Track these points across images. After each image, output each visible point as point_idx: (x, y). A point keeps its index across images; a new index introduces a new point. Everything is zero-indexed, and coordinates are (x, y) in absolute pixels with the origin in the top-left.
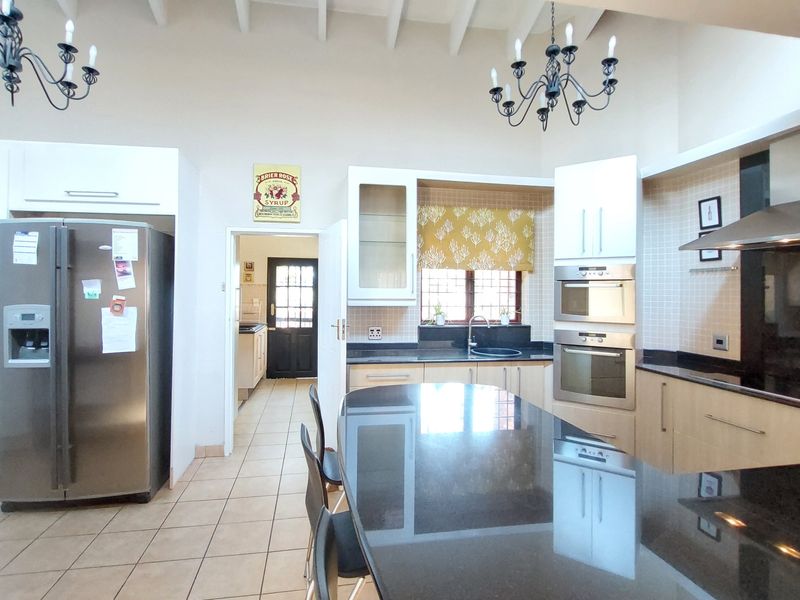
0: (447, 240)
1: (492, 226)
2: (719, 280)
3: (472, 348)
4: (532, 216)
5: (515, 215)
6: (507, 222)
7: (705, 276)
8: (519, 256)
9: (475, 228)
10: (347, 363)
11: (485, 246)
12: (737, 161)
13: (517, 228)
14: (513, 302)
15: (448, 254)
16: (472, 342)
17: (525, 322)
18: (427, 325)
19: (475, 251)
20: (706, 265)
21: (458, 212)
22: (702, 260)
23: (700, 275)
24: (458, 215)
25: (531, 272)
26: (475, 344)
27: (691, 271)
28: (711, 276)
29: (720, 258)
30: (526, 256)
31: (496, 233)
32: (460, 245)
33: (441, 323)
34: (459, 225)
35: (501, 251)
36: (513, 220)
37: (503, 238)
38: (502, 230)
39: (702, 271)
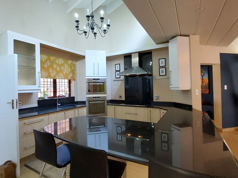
0: (48, 68)
1: (63, 65)
2: (120, 82)
3: (59, 106)
4: (74, 63)
5: (70, 62)
6: (68, 64)
7: (117, 82)
8: (71, 75)
9: (58, 65)
10: (19, 119)
11: (61, 71)
12: (123, 56)
13: (70, 66)
14: (68, 90)
15: (49, 73)
16: (59, 104)
17: (72, 95)
18: (41, 99)
19: (58, 73)
20: (117, 79)
21: (52, 58)
22: (116, 78)
23: (116, 82)
24: (52, 59)
25: (74, 80)
26: (60, 104)
27: (114, 80)
28: (118, 81)
29: (120, 78)
30: (73, 75)
31: (64, 67)
32: (53, 70)
33: (46, 98)
34: (53, 63)
35: (66, 73)
36: (69, 63)
37: (66, 69)
38: (66, 66)
39: (116, 80)
